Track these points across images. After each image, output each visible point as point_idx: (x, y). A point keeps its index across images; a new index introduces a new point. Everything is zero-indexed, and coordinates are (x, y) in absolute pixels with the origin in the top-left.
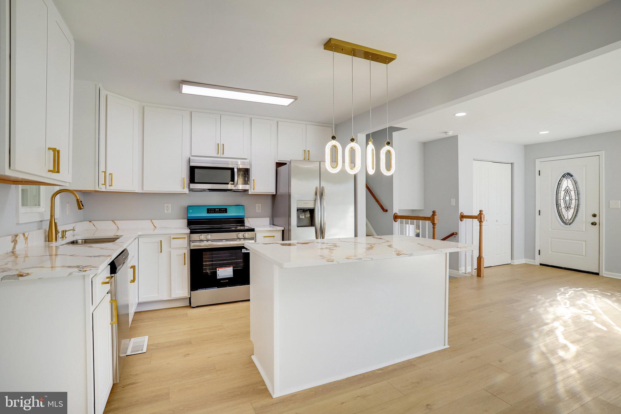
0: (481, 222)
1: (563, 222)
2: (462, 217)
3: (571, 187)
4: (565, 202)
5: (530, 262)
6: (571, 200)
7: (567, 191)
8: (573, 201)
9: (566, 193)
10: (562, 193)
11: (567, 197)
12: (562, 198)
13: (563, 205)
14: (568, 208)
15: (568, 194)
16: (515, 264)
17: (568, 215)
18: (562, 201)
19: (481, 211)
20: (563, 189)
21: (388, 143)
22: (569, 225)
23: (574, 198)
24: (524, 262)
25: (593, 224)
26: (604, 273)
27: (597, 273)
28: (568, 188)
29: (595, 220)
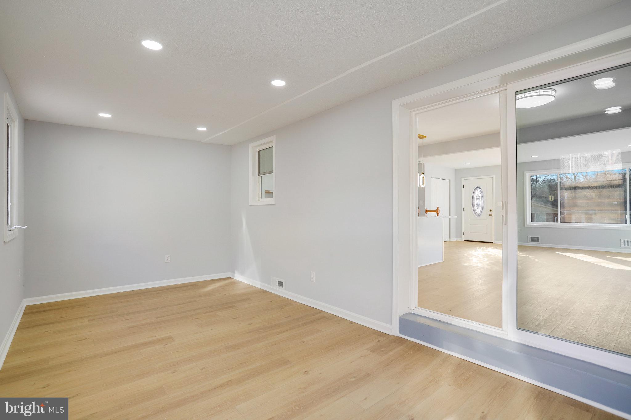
0: (438, 214)
1: (476, 215)
2: (427, 211)
3: (480, 195)
4: (477, 203)
5: (459, 239)
6: (479, 202)
7: (478, 197)
8: (481, 203)
10: (475, 199)
11: (477, 200)
12: (475, 201)
13: (476, 205)
14: (478, 206)
16: (451, 241)
17: (478, 211)
18: (475, 203)
19: (437, 208)
20: (476, 196)
21: (423, 174)
22: (479, 216)
23: (481, 201)
24: (456, 240)
25: (490, 215)
26: (495, 242)
27: (492, 243)
28: (478, 195)
29: (491, 213)
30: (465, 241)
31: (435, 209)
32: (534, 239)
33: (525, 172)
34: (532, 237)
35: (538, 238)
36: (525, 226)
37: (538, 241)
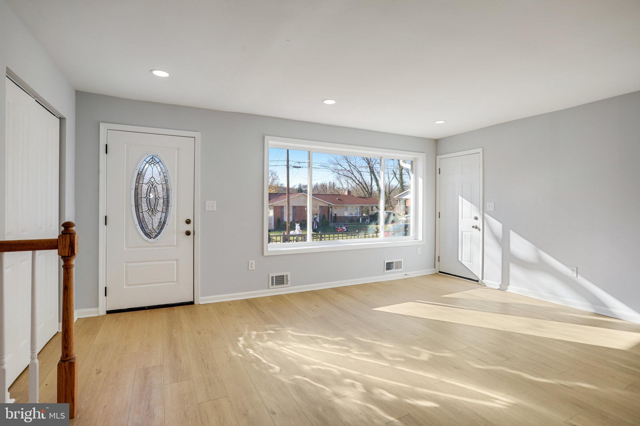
0: (68, 256)
1: (147, 234)
3: (158, 179)
4: (149, 201)
5: (89, 312)
6: (157, 200)
7: (152, 185)
8: (161, 201)
9: (149, 188)
10: (145, 188)
11: (151, 194)
12: (144, 195)
13: (145, 207)
14: (153, 210)
15: (152, 189)
17: (153, 222)
18: (144, 200)
19: (67, 225)
22: (154, 238)
23: (161, 196)
25: (188, 233)
26: (201, 300)
27: (192, 303)
28: (153, 180)
29: (189, 227)
30: (108, 312)
31: (54, 233)
32: (280, 280)
33: (266, 137)
34: (276, 277)
35: (287, 276)
36: (265, 254)
37: (287, 283)
